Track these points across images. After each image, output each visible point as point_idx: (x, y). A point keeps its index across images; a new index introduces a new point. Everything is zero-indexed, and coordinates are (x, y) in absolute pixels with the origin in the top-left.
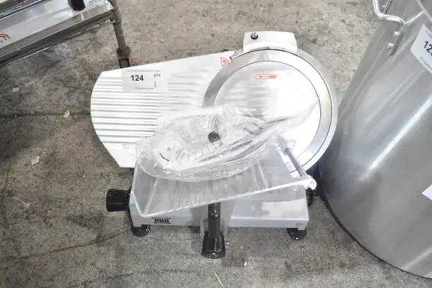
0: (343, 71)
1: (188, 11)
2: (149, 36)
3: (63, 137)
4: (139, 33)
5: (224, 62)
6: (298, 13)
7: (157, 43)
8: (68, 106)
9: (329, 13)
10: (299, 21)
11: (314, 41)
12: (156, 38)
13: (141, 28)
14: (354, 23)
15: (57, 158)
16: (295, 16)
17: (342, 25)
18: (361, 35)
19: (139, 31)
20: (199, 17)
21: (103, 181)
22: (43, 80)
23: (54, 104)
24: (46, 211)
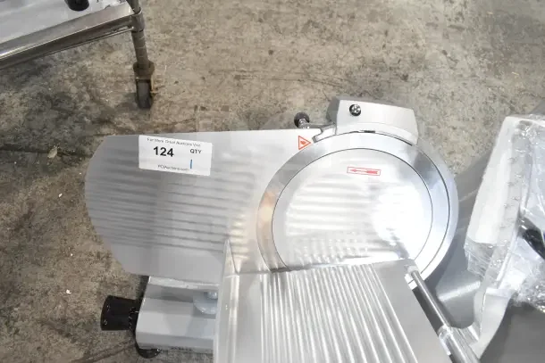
0: (439, 127)
1: (239, 10)
2: (181, 41)
3: (45, 189)
4: (167, 37)
5: (303, 143)
6: (386, 33)
7: (191, 55)
8: (56, 141)
9: (426, 38)
10: (387, 44)
11: (405, 78)
12: (191, 47)
13: (171, 28)
14: (458, 57)
15: (33, 224)
16: (382, 36)
17: (442, 57)
18: (465, 76)
19: (168, 32)
20: (253, 23)
21: (100, 266)
22: (21, 94)
23: (34, 135)
24: (11, 309)
